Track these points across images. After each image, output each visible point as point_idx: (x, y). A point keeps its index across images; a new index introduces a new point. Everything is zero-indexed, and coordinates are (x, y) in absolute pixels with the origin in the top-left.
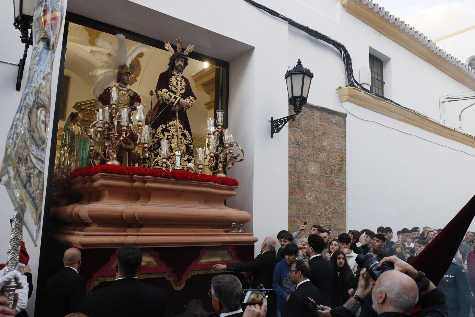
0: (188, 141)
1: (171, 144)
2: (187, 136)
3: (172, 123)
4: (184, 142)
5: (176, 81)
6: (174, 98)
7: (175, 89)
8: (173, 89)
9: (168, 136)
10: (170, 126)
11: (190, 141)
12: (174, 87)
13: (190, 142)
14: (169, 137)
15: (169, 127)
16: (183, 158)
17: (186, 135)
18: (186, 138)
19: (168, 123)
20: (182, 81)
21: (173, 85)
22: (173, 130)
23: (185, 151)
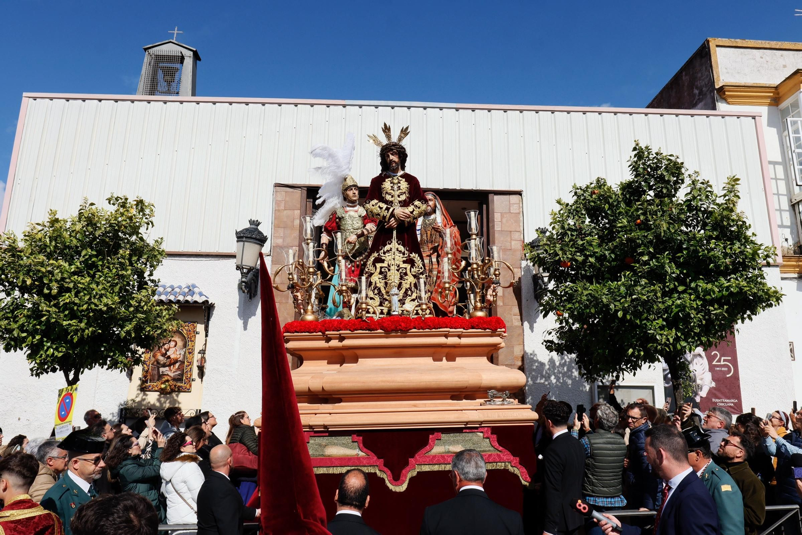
0: (418, 269)
1: (386, 279)
2: (416, 261)
3: (387, 247)
4: (411, 272)
5: (392, 185)
6: (385, 210)
7: (390, 196)
8: (388, 198)
9: (381, 268)
10: (384, 253)
11: (421, 268)
12: (389, 194)
13: (421, 271)
14: (383, 270)
15: (382, 255)
16: (410, 296)
17: (414, 260)
18: (415, 265)
19: (382, 249)
20: (401, 182)
21: (387, 193)
22: (388, 258)
23: (412, 285)
